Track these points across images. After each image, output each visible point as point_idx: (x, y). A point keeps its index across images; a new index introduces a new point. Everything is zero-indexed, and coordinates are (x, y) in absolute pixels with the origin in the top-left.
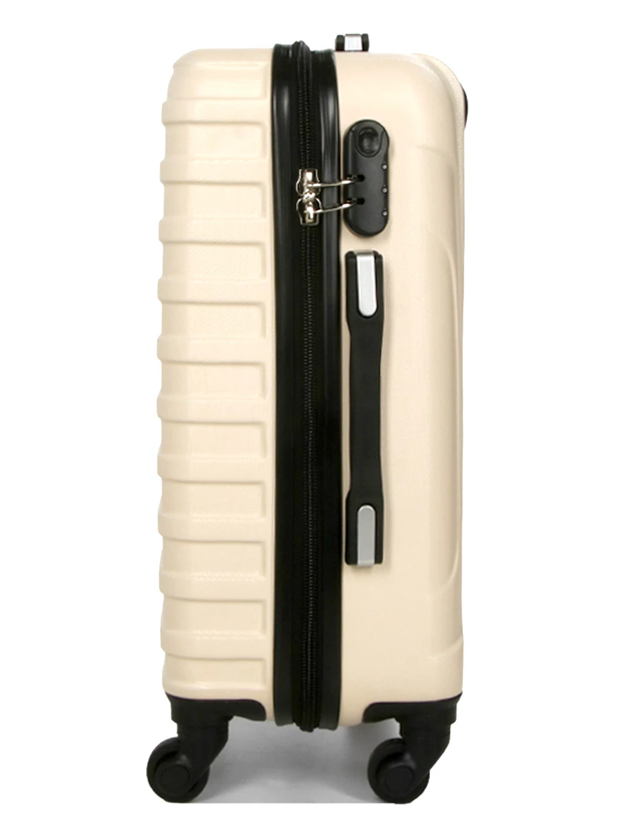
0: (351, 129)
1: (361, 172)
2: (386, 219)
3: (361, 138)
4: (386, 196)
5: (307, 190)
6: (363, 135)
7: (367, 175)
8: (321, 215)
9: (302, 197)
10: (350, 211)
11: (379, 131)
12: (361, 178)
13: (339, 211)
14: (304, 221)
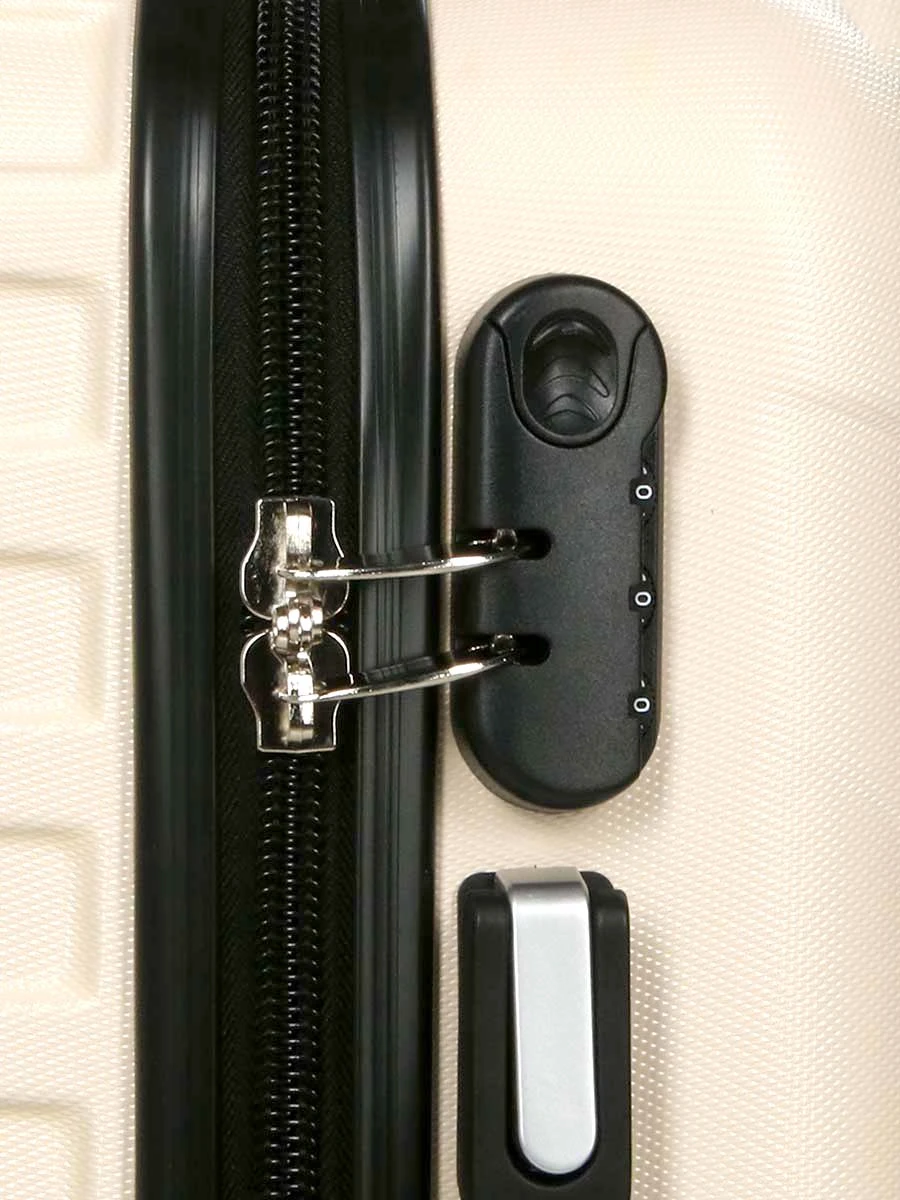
0: (490, 320)
1: (537, 516)
2: (645, 734)
3: (537, 362)
4: (649, 627)
5: (285, 596)
6: (549, 342)
7: (563, 533)
8: (350, 707)
9: (269, 625)
10: (484, 696)
11: (623, 332)
12: (537, 543)
13: (433, 693)
14: (273, 734)
